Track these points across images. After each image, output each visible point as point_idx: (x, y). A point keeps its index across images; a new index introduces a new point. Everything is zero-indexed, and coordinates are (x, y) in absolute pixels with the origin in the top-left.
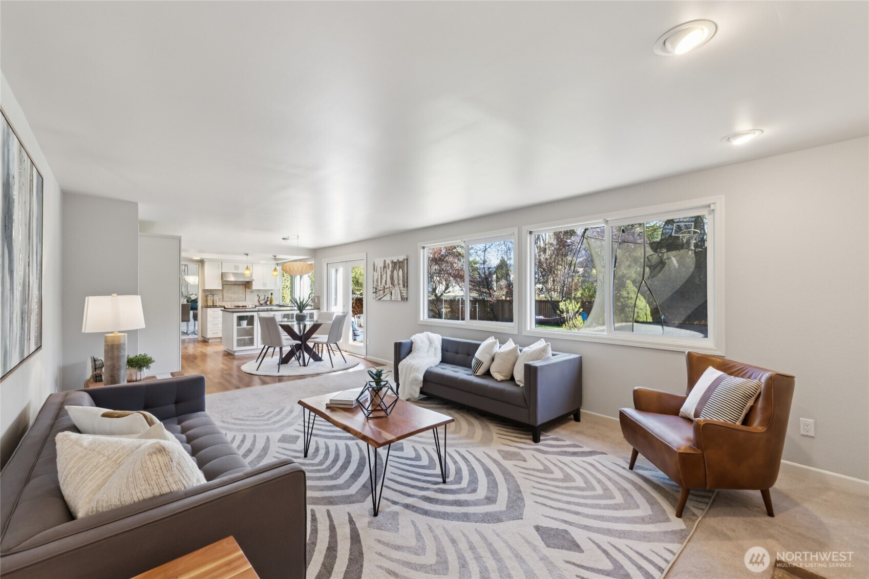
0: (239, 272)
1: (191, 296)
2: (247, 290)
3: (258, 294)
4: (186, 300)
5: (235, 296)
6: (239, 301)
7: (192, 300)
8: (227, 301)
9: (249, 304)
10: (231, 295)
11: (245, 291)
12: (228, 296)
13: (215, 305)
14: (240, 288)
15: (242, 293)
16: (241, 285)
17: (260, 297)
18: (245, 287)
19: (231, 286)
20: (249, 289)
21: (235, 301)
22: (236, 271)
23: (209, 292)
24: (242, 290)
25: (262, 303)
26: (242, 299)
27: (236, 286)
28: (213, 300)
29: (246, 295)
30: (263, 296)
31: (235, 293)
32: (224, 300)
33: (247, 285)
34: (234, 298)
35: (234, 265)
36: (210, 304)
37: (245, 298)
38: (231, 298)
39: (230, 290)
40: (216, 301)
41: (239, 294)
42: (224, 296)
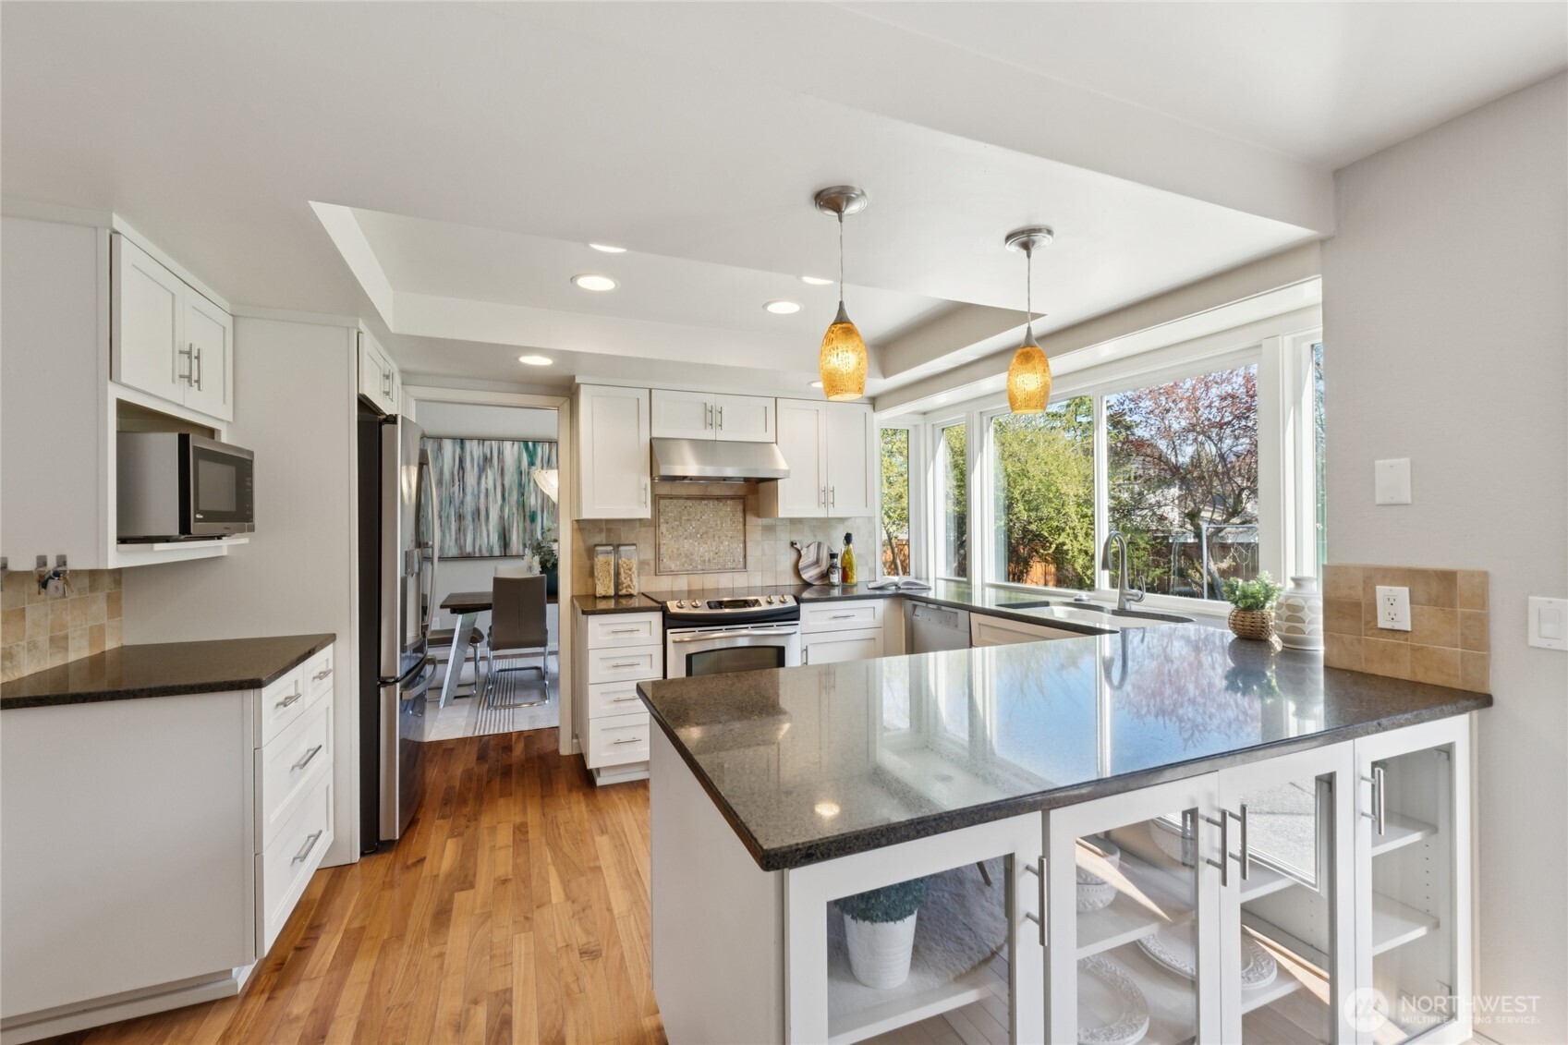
0: (722, 436)
2: (751, 520)
3: (794, 538)
4: (538, 558)
5: (703, 550)
6: (723, 570)
8: (673, 573)
9: (760, 584)
10: (687, 545)
11: (745, 525)
12: (678, 549)
13: (624, 592)
14: (721, 513)
15: (730, 534)
16: (733, 498)
17: (803, 552)
18: (741, 507)
19: (689, 503)
20: (758, 515)
21: (704, 572)
22: (708, 435)
23: (601, 531)
24: (734, 522)
25: (808, 580)
26: (734, 561)
27: (706, 505)
28: (617, 574)
29: (748, 545)
30: (813, 549)
31: (704, 536)
32: (661, 566)
33: (750, 497)
34: (701, 557)
35: (703, 405)
36: (604, 593)
37: (745, 556)
38: (689, 556)
39: (683, 523)
40: (631, 580)
41: (719, 537)
42: (663, 549)
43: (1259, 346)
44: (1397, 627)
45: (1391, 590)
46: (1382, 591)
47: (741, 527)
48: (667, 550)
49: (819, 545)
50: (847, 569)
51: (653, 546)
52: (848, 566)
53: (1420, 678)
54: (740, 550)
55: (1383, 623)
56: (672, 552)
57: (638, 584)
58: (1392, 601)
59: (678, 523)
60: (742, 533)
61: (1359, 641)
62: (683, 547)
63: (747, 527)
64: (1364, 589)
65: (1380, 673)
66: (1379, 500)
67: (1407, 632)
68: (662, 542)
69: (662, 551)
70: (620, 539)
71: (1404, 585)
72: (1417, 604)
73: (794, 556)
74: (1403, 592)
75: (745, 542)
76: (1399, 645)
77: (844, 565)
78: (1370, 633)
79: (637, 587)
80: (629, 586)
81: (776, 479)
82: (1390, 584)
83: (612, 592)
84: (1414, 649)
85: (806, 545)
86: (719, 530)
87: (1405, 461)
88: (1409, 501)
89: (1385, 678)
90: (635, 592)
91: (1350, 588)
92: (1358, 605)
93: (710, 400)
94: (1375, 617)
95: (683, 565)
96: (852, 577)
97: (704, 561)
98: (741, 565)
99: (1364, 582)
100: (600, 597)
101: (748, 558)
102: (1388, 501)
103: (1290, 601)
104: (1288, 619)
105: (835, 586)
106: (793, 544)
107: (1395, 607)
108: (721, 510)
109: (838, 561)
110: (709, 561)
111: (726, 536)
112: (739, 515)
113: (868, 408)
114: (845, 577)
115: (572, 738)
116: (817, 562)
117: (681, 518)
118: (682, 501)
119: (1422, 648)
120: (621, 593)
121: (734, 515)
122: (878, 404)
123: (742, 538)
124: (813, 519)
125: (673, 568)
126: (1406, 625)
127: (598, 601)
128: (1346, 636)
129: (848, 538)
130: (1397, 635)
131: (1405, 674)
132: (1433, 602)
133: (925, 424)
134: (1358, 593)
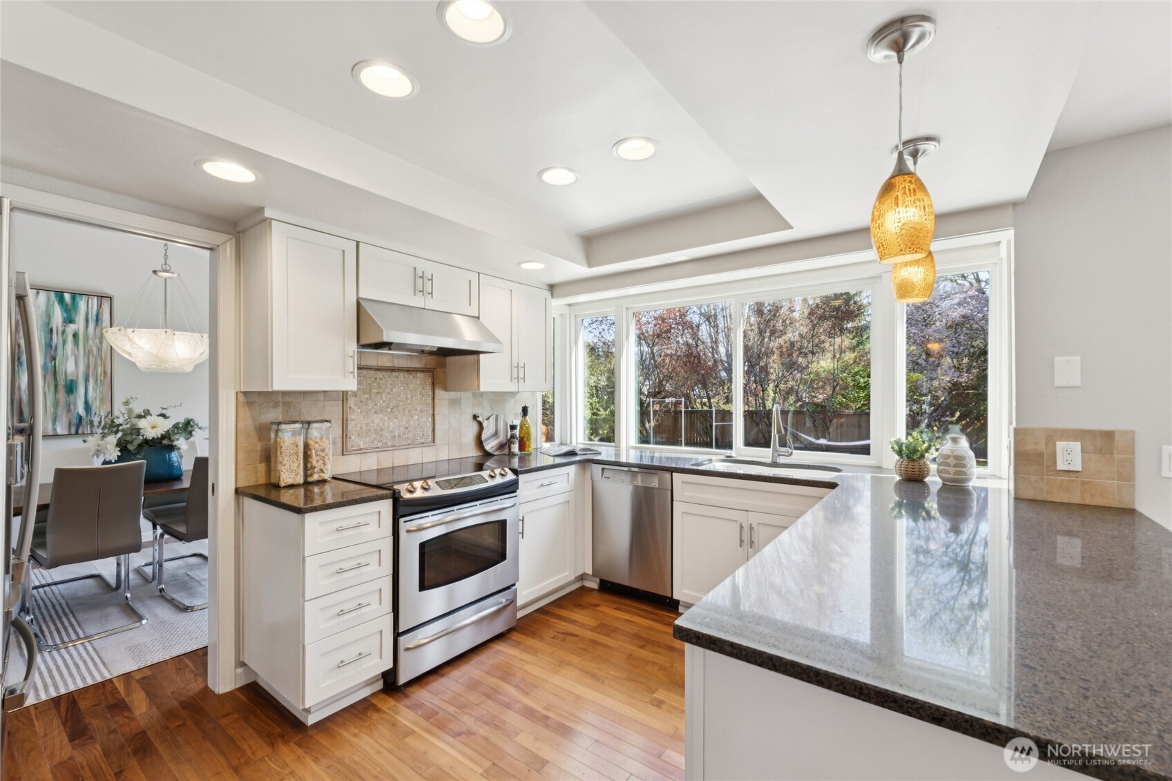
0: (431, 304)
1: (142, 424)
2: (440, 393)
3: (477, 412)
4: (112, 439)
5: (392, 425)
6: (412, 445)
7: (146, 442)
8: (360, 451)
9: (446, 458)
10: (377, 420)
11: (434, 398)
12: (367, 424)
13: (316, 477)
14: (411, 386)
15: (419, 407)
16: (422, 371)
17: (485, 424)
18: (430, 380)
19: (379, 374)
20: (446, 389)
21: (394, 448)
22: (417, 301)
23: (276, 405)
24: (423, 396)
25: (490, 451)
26: (423, 435)
27: (397, 377)
28: (307, 456)
29: (437, 418)
30: (492, 420)
31: (395, 410)
32: (349, 444)
33: (438, 370)
34: (392, 432)
35: (413, 270)
36: (290, 481)
37: (434, 430)
38: (379, 432)
39: (373, 396)
40: (324, 464)
41: (409, 411)
42: (351, 426)
43: (880, 277)
44: (1072, 468)
45: (1068, 444)
46: (1061, 446)
47: (429, 400)
48: (356, 426)
49: (497, 417)
50: (525, 439)
51: (341, 421)
52: (526, 436)
53: (1088, 502)
54: (429, 424)
55: (1060, 466)
56: (361, 428)
57: (332, 465)
58: (1069, 452)
59: (367, 396)
60: (431, 406)
61: (1042, 479)
62: (373, 422)
63: (436, 401)
64: (1046, 444)
65: (1058, 501)
66: (1056, 385)
67: (1078, 472)
68: (349, 417)
69: (350, 427)
70: (300, 415)
71: (1076, 440)
72: (1086, 453)
73: (475, 428)
74: (1076, 446)
75: (433, 415)
76: (1073, 481)
77: (522, 435)
78: (1050, 473)
79: (330, 471)
80: (322, 471)
81: (477, 353)
82: (1066, 440)
83: (300, 480)
84: (1083, 483)
85: (485, 417)
86: (409, 404)
87: (1078, 358)
88: (1080, 385)
89: (1062, 504)
90: (327, 476)
91: (1036, 443)
92: (1041, 455)
93: (422, 266)
94: (1056, 463)
95: (373, 442)
96: (529, 446)
97: (394, 437)
98: (430, 440)
99: (1046, 439)
100: (285, 487)
101: (437, 432)
102: (1064, 384)
103: (955, 454)
104: (955, 466)
105: (515, 455)
106: (475, 417)
107: (1069, 456)
108: (412, 383)
109: (517, 432)
110: (399, 436)
111: (416, 410)
112: (429, 388)
113: (548, 294)
114: (522, 447)
115: (236, 667)
116: (496, 434)
117: (370, 391)
118: (372, 372)
119: (1089, 482)
120: (310, 479)
121: (423, 388)
122: (556, 291)
123: (431, 412)
124: (492, 392)
125: (362, 446)
126: (1077, 467)
127: (283, 491)
128: (1032, 476)
129: (525, 411)
130: (1071, 474)
131: (1076, 499)
132: (1099, 452)
133: (570, 314)
134: (1042, 447)
